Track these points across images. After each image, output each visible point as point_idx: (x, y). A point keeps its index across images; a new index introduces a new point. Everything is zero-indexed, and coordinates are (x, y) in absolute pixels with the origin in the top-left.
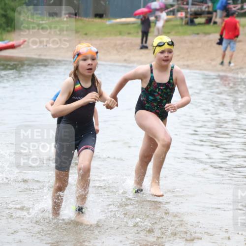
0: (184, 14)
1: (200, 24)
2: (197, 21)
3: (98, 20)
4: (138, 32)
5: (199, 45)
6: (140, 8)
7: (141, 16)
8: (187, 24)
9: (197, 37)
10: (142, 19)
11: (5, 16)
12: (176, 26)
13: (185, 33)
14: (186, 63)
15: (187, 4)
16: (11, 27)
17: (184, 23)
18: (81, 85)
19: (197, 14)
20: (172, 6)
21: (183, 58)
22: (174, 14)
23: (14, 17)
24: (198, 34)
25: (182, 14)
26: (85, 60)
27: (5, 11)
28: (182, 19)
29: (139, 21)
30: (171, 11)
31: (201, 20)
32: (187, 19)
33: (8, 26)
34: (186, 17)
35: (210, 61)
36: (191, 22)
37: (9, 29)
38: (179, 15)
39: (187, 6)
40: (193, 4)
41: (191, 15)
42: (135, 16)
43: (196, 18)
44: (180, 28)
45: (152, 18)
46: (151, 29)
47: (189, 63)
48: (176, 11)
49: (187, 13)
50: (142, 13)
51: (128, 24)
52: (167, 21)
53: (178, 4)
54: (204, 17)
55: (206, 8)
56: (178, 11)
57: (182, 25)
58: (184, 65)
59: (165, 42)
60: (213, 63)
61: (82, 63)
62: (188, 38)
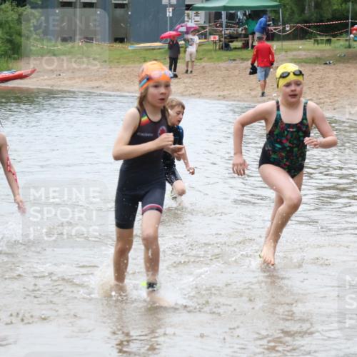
0: (217, 37)
1: (236, 48)
2: (233, 45)
3: (118, 45)
4: (165, 59)
5: (236, 72)
6: (166, 31)
7: (169, 40)
8: (222, 48)
9: (233, 64)
10: (169, 43)
11: (10, 41)
12: (209, 51)
13: (219, 59)
14: (221, 94)
15: (221, 26)
16: (18, 54)
17: (217, 48)
18: (148, 118)
19: (232, 38)
20: (203, 28)
21: (219, 87)
22: (205, 38)
23: (21, 42)
24: (234, 60)
25: (215, 38)
26: (156, 86)
27: (11, 36)
28: (215, 42)
29: (166, 46)
30: (202, 34)
31: (238, 44)
32: (221, 43)
33: (14, 54)
34: (220, 41)
35: (248, 91)
36: (226, 47)
37: (16, 56)
38: (212, 38)
39: (221, 29)
40: (227, 26)
41: (225, 38)
42: (161, 40)
43: (232, 42)
44: (213, 53)
45: (181, 43)
46: (181, 55)
47: (226, 93)
48: (208, 33)
49: (220, 36)
50: (170, 37)
51: (153, 49)
52: (200, 45)
53: (210, 26)
54: (241, 41)
55: (242, 30)
56: (211, 34)
57: (216, 50)
58: (219, 96)
59: (289, 71)
60: (253, 93)
61: (152, 90)
62: (223, 65)
